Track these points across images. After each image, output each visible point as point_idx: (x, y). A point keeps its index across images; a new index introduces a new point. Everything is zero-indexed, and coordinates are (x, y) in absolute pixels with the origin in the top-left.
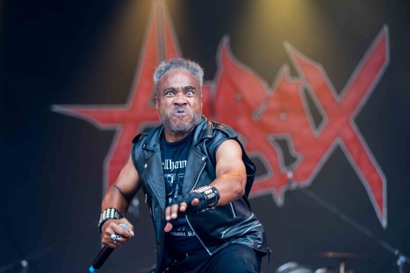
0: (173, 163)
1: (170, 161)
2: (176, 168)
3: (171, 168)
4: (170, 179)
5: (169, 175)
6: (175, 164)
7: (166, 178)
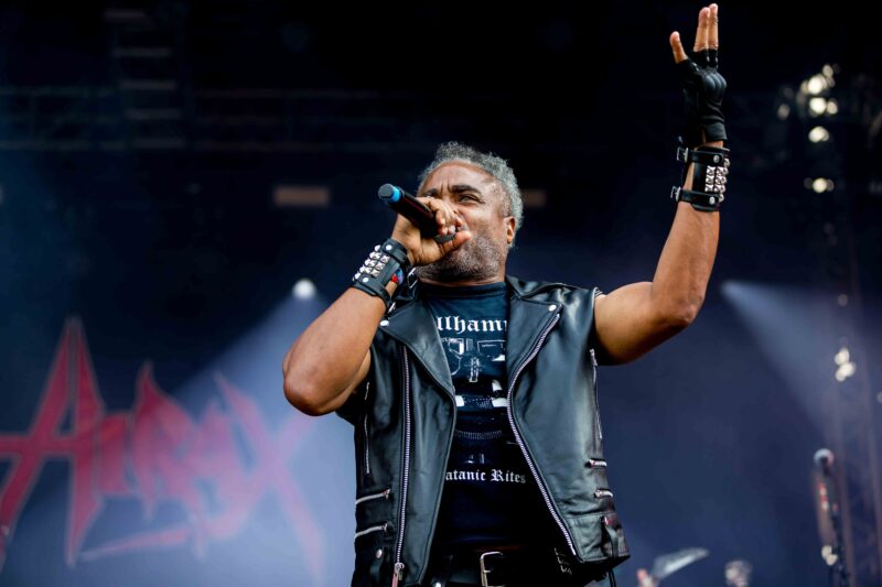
0: (463, 322)
1: (456, 319)
2: (470, 329)
3: (457, 328)
4: (456, 347)
5: (453, 340)
6: (467, 324)
7: (446, 343)
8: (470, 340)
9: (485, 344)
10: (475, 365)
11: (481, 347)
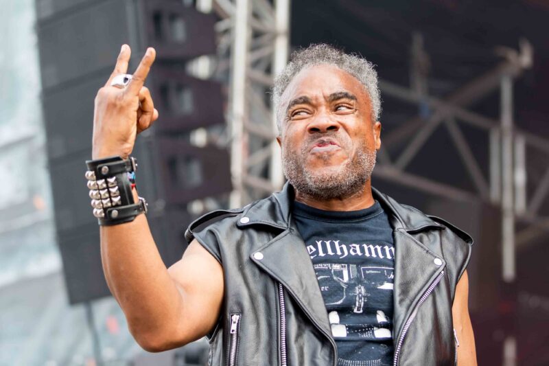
0: (344, 245)
1: (337, 243)
2: (352, 254)
7: (329, 271)
8: (353, 267)
9: (369, 269)
10: (360, 293)
11: (365, 273)
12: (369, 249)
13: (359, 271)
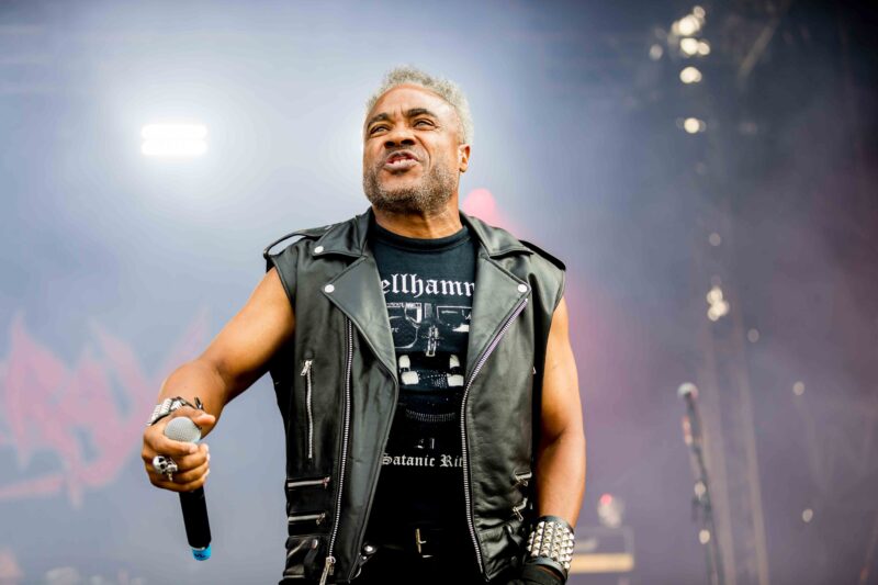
6: (425, 285)
7: (402, 309)
8: (428, 306)
9: (445, 309)
10: (433, 336)
11: (440, 313)
12: (448, 286)
13: (434, 310)
